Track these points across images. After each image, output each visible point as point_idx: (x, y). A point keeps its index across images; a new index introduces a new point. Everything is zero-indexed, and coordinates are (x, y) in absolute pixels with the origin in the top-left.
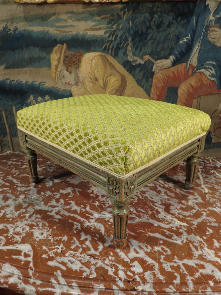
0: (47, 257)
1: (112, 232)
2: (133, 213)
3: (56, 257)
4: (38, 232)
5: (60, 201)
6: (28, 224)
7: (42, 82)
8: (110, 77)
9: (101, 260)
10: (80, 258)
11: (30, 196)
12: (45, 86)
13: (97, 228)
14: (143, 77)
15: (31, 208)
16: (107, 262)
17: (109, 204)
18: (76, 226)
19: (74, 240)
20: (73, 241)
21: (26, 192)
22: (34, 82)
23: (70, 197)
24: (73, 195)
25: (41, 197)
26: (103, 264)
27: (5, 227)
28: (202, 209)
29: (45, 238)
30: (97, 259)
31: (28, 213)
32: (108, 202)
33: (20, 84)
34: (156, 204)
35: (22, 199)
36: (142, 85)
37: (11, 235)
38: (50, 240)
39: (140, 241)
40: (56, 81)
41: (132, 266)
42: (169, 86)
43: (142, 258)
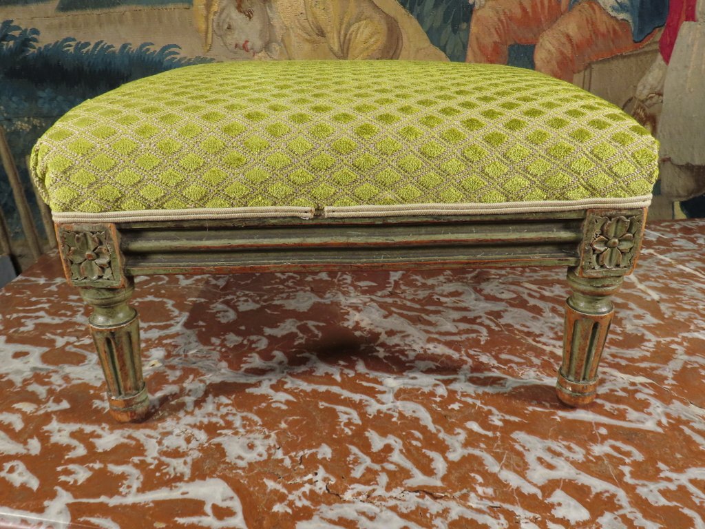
0: (290, 511)
1: (453, 420)
2: (493, 367)
3: (318, 508)
4: (238, 442)
5: (274, 357)
6: (198, 424)
7: (169, 46)
8: (357, 25)
9: (454, 498)
10: (392, 503)
11: (182, 350)
12: (178, 57)
13: (408, 414)
14: (445, 21)
15: (193, 380)
16: (474, 501)
17: (415, 350)
18: (346, 416)
19: (353, 452)
20: (351, 458)
21: (165, 342)
22: (147, 47)
23: (300, 344)
24: (305, 337)
25: (214, 350)
26: (464, 509)
27: (130, 437)
28: (668, 339)
29: (265, 457)
30: (441, 498)
31: (188, 395)
32: (410, 346)
33: (105, 52)
34: (543, 339)
35: (160, 361)
36: (442, 43)
37: (155, 458)
38: (282, 461)
39: (544, 436)
40: (210, 41)
41: (552, 506)
42: (512, 43)
43: (570, 481)
